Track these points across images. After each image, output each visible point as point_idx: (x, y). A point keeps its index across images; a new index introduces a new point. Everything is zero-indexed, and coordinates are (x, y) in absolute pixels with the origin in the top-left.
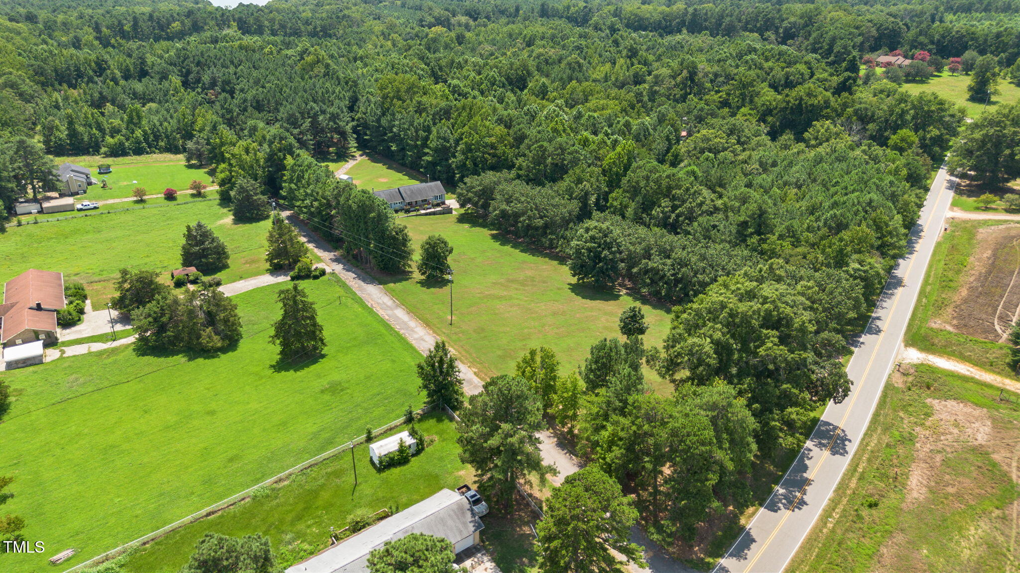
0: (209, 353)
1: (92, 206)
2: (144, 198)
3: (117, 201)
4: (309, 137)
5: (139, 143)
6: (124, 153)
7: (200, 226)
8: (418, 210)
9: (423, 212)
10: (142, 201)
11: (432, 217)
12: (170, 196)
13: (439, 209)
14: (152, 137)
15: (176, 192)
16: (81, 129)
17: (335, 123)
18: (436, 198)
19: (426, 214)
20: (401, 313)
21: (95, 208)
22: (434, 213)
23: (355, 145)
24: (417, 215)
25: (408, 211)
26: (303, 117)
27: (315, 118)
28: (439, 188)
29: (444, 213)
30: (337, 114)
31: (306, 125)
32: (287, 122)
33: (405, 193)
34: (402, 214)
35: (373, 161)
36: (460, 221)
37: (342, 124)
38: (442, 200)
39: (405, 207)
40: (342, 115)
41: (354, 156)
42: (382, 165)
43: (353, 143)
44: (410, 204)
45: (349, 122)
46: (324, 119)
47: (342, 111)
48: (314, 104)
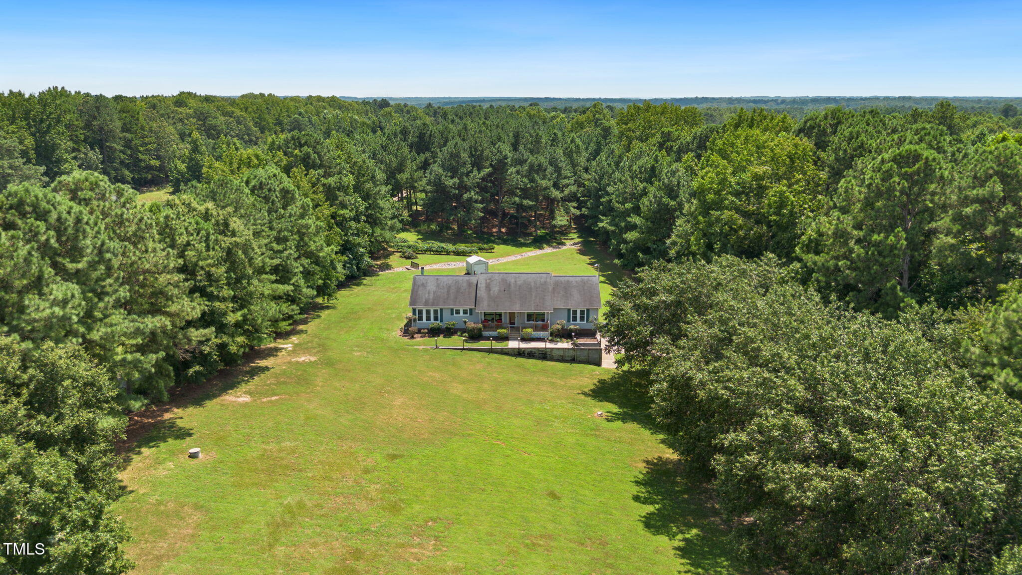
9: (513, 344)
11: (533, 362)
13: (565, 345)
18: (572, 315)
19: (520, 353)
22: (543, 355)
23: (565, 222)
24: (491, 351)
25: (475, 336)
26: (478, 164)
27: (500, 167)
28: (588, 290)
29: (573, 360)
30: (540, 165)
31: (477, 176)
32: (443, 166)
33: (488, 287)
34: (457, 341)
35: (582, 252)
36: (602, 392)
37: (544, 183)
38: (584, 325)
39: (471, 325)
40: (550, 169)
41: (564, 244)
42: (586, 259)
43: (561, 220)
44: (493, 319)
45: (567, 186)
46: (518, 172)
47: (553, 162)
48: (506, 149)
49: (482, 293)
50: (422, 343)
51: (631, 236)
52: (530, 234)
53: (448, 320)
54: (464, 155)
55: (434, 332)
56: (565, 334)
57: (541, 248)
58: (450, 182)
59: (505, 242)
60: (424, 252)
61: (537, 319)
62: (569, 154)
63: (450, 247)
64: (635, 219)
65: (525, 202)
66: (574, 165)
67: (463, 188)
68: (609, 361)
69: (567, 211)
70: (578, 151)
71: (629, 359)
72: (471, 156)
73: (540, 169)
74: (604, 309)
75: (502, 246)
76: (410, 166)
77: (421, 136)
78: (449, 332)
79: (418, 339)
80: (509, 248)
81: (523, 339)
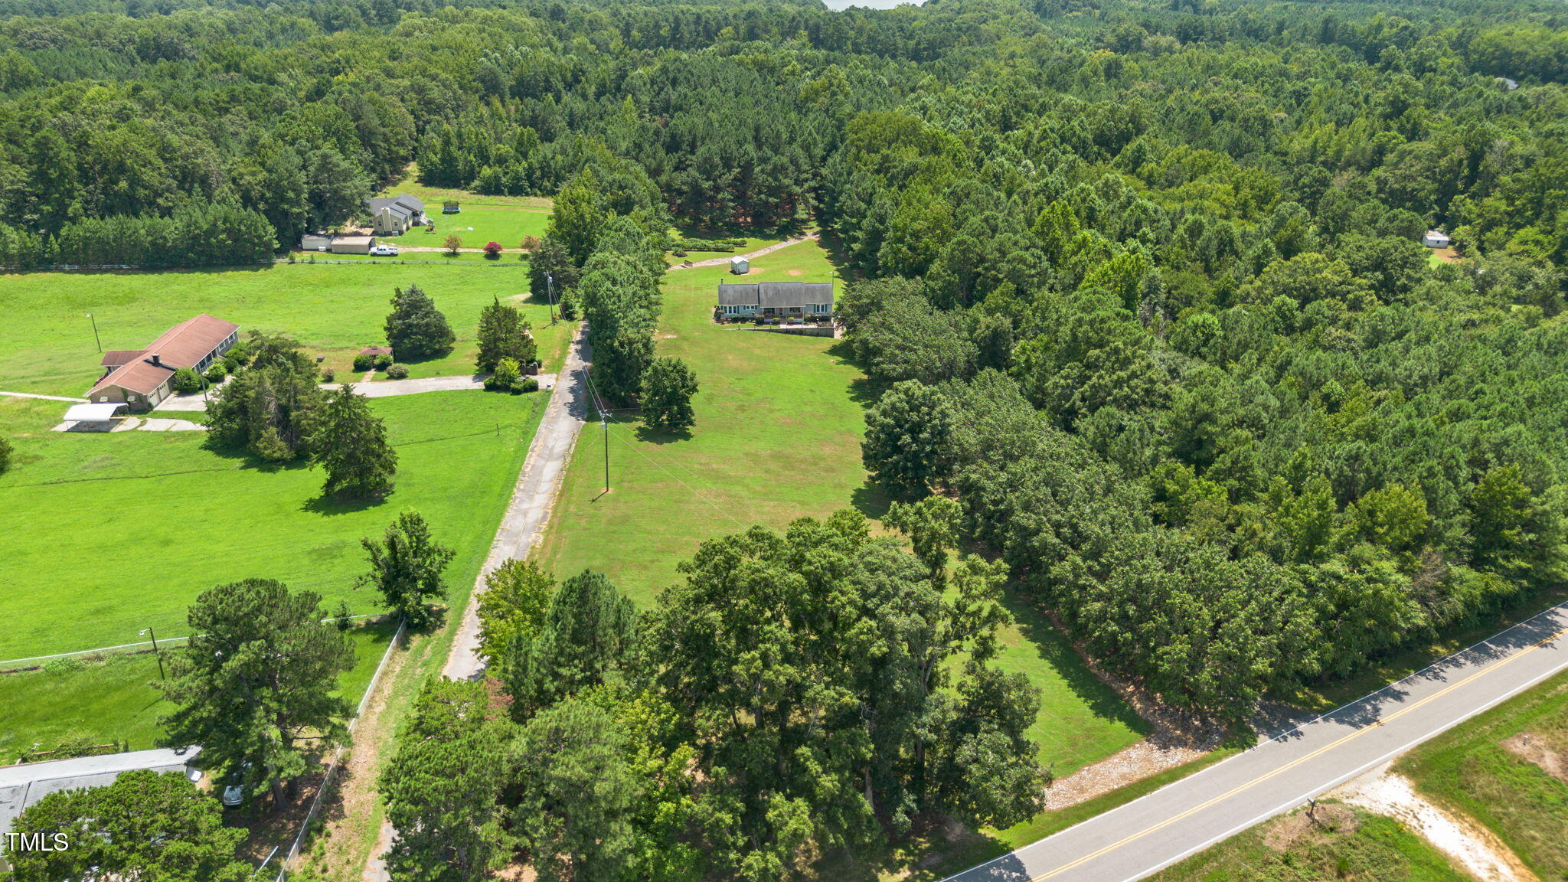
0: (268, 464)
1: (388, 252)
2: (459, 250)
3: (428, 249)
4: (727, 196)
5: (519, 179)
6: (498, 191)
7: (413, 292)
8: (777, 323)
9: (783, 326)
10: (455, 254)
11: (794, 336)
12: (492, 253)
13: (813, 326)
14: (538, 173)
15: (500, 248)
16: (457, 153)
17: (776, 179)
18: (817, 308)
19: (787, 332)
20: (551, 470)
21: (392, 255)
22: (801, 332)
23: (805, 216)
24: (770, 331)
25: (760, 322)
26: (728, 164)
27: (747, 168)
28: (826, 292)
29: (818, 335)
30: (782, 166)
31: (728, 177)
32: (699, 169)
33: (766, 292)
34: (750, 325)
35: (821, 245)
36: (834, 351)
37: (786, 181)
38: (824, 314)
39: (757, 316)
40: (791, 168)
41: (803, 234)
42: (824, 252)
43: (801, 214)
44: (770, 312)
45: (806, 180)
46: (762, 171)
47: (794, 161)
48: (750, 148)
49: (762, 296)
50: (728, 327)
51: (856, 246)
52: (773, 224)
53: (743, 313)
54: (717, 160)
55: (735, 320)
56: (813, 320)
57: (785, 239)
58: (706, 185)
59: (753, 235)
60: (689, 250)
61: (796, 311)
62: (806, 148)
63: (709, 243)
64: (859, 234)
65: (771, 199)
66: (811, 157)
67: (717, 189)
68: (838, 335)
69: (806, 202)
70: (815, 143)
71: (848, 333)
72: (722, 158)
73: (783, 168)
74: (835, 306)
75: (752, 239)
76: (668, 168)
77: (673, 136)
78: (744, 320)
79: (726, 324)
80: (758, 241)
81: (790, 323)
